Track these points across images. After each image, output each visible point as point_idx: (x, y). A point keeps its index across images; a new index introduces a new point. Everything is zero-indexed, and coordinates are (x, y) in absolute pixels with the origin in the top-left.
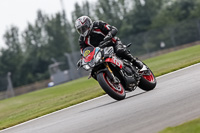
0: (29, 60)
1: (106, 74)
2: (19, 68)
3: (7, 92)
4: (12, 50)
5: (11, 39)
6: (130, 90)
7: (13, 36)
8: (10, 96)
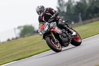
0: (90, 7)
1: (51, 38)
6: (65, 46)
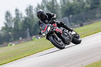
2: (33, 26)
3: (27, 39)
4: (29, 17)
5: (29, 12)
7: (30, 10)
8: (28, 41)
